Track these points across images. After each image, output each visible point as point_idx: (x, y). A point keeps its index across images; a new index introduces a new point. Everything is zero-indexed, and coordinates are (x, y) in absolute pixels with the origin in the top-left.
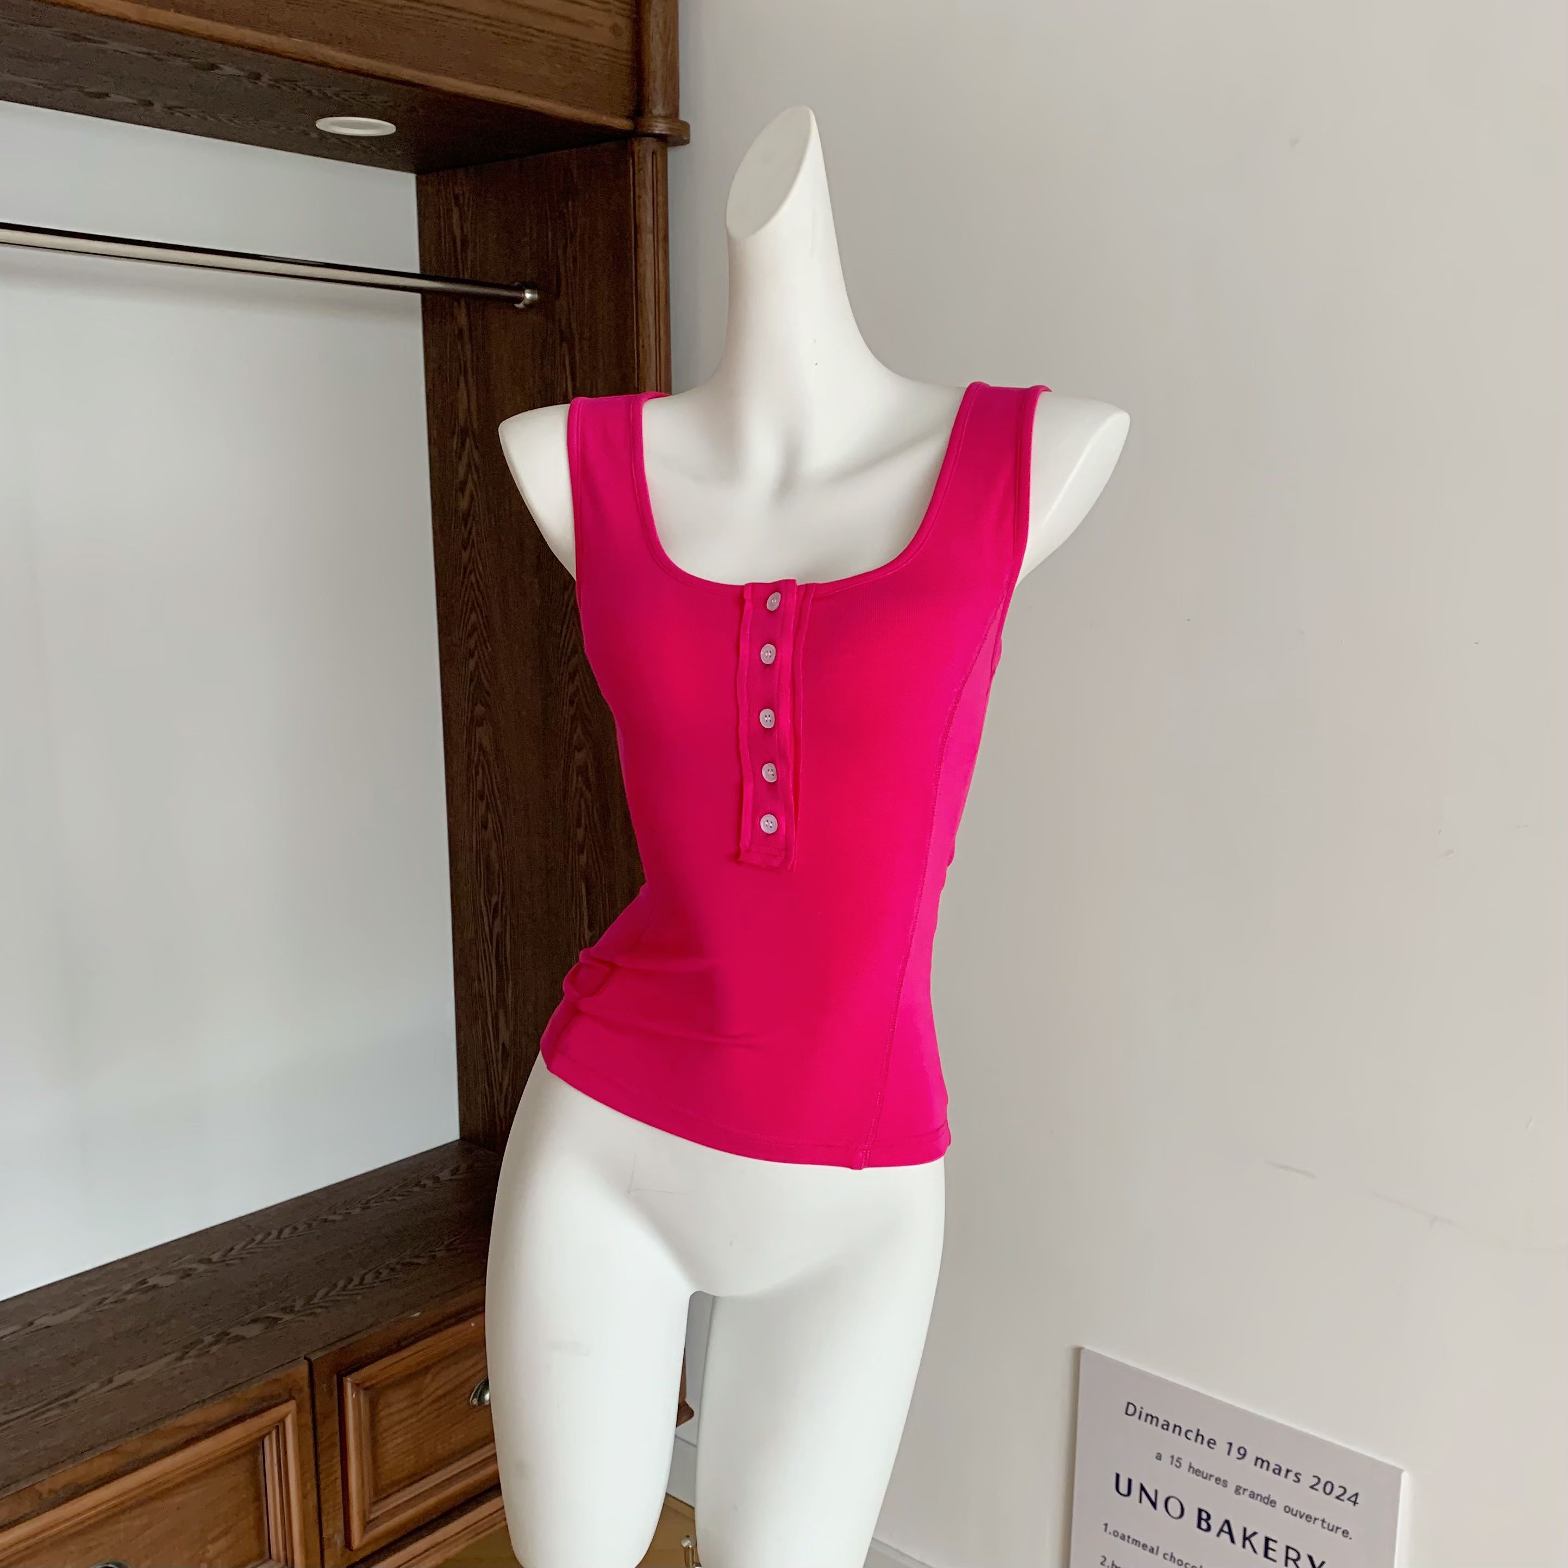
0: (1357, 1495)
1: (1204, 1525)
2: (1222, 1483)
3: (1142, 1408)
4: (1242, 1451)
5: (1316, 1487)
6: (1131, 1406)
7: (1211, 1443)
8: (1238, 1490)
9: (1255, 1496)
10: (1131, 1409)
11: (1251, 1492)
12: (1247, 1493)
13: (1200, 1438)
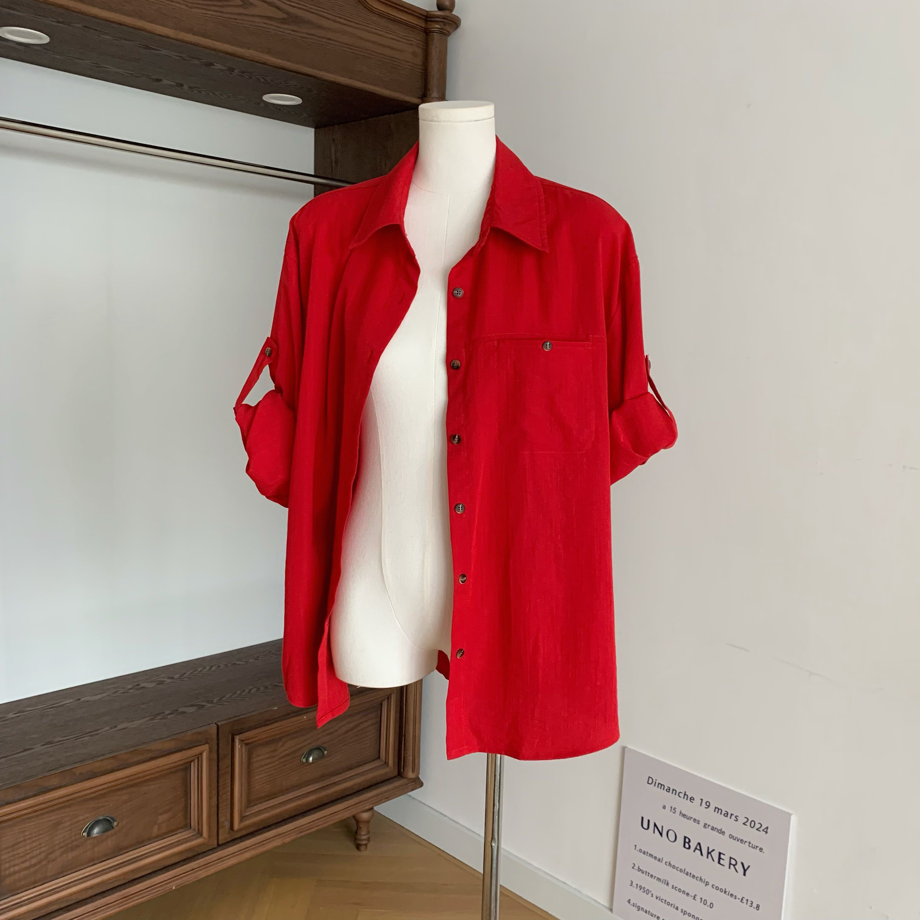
0: (767, 828)
1: (687, 846)
2: (697, 821)
3: (656, 780)
4: (708, 804)
5: (746, 824)
6: (650, 779)
7: (692, 799)
8: (705, 826)
9: (714, 829)
10: (650, 781)
11: (712, 826)
12: (710, 827)
13: (686, 796)
